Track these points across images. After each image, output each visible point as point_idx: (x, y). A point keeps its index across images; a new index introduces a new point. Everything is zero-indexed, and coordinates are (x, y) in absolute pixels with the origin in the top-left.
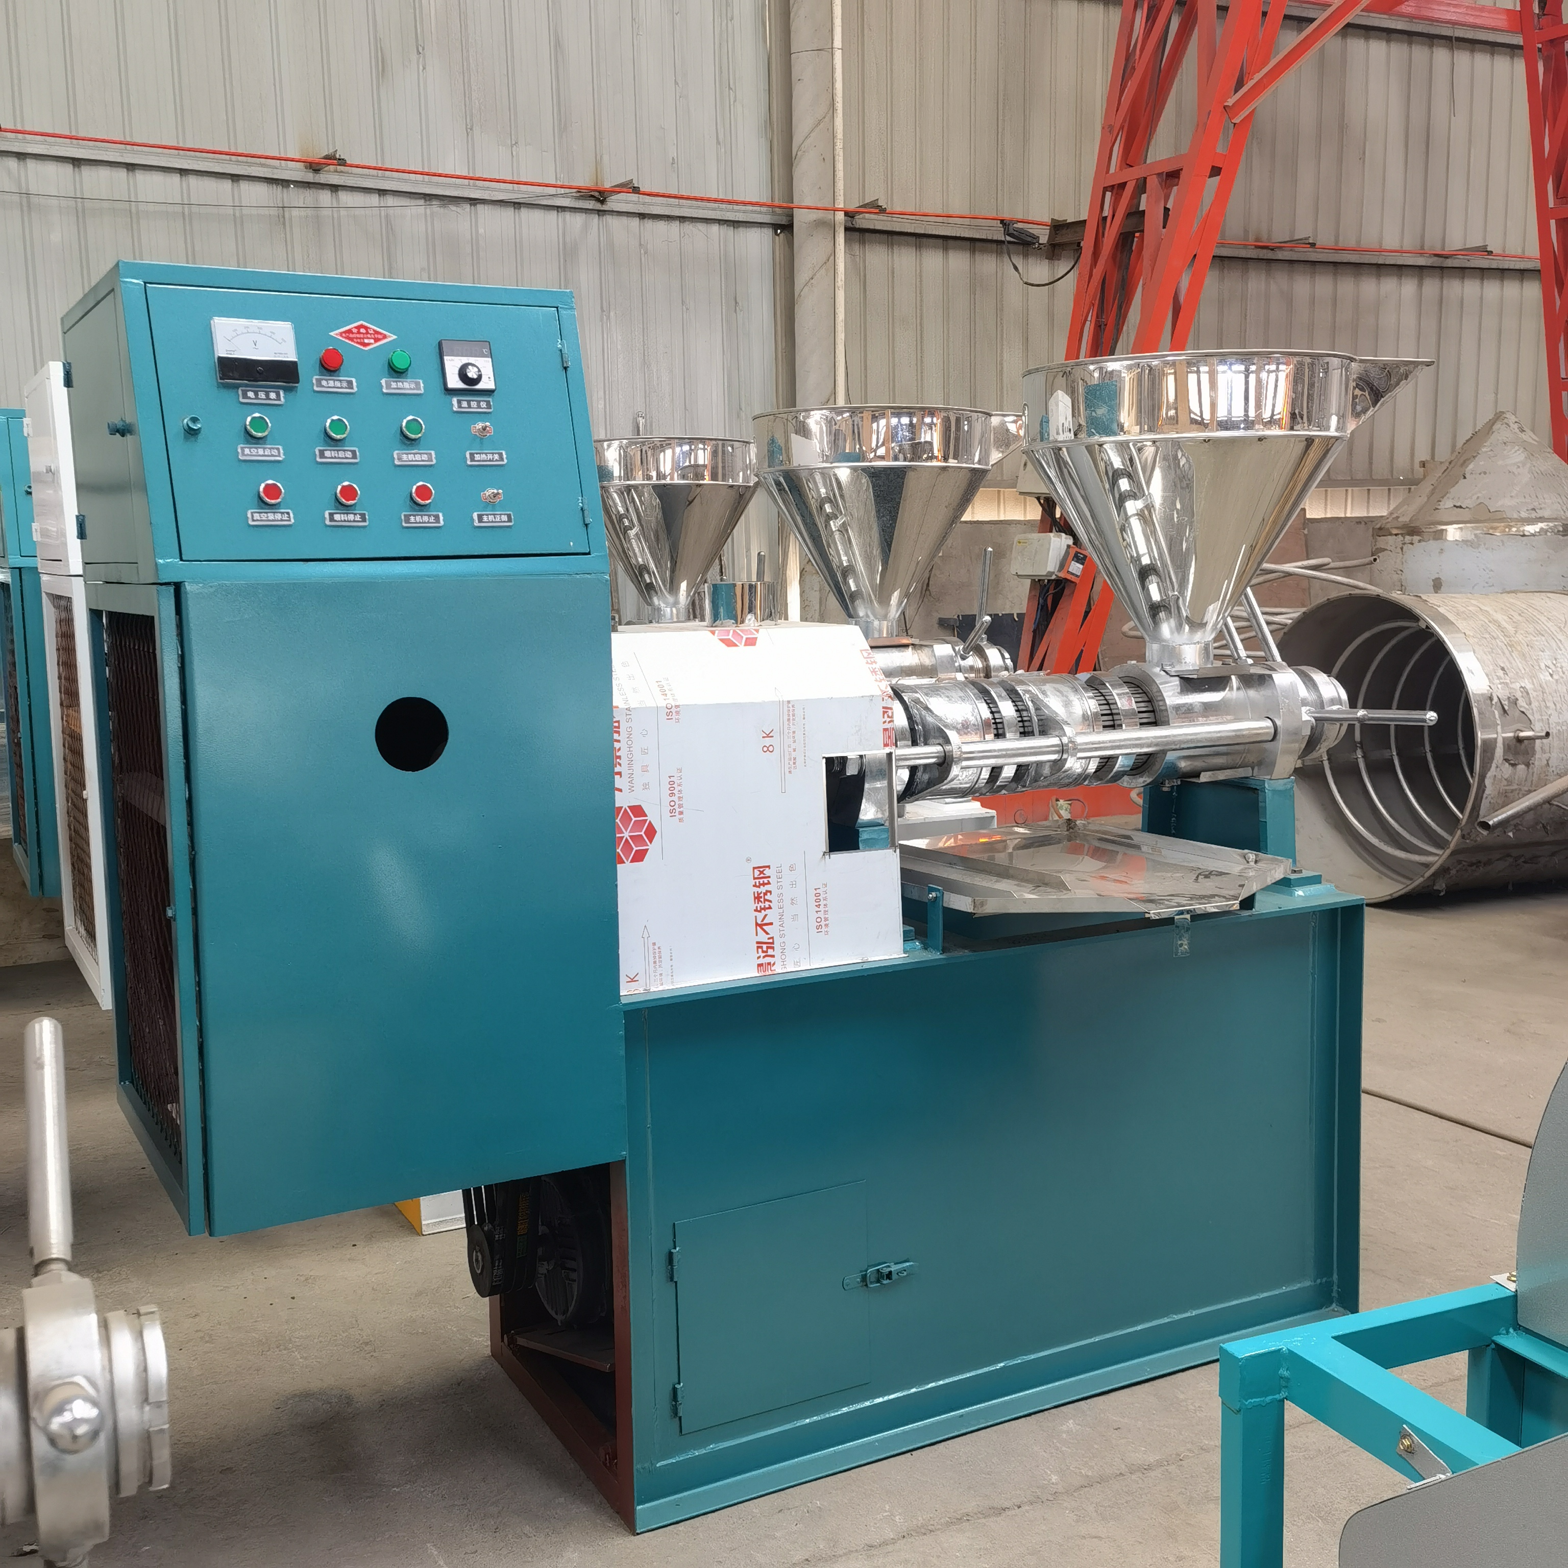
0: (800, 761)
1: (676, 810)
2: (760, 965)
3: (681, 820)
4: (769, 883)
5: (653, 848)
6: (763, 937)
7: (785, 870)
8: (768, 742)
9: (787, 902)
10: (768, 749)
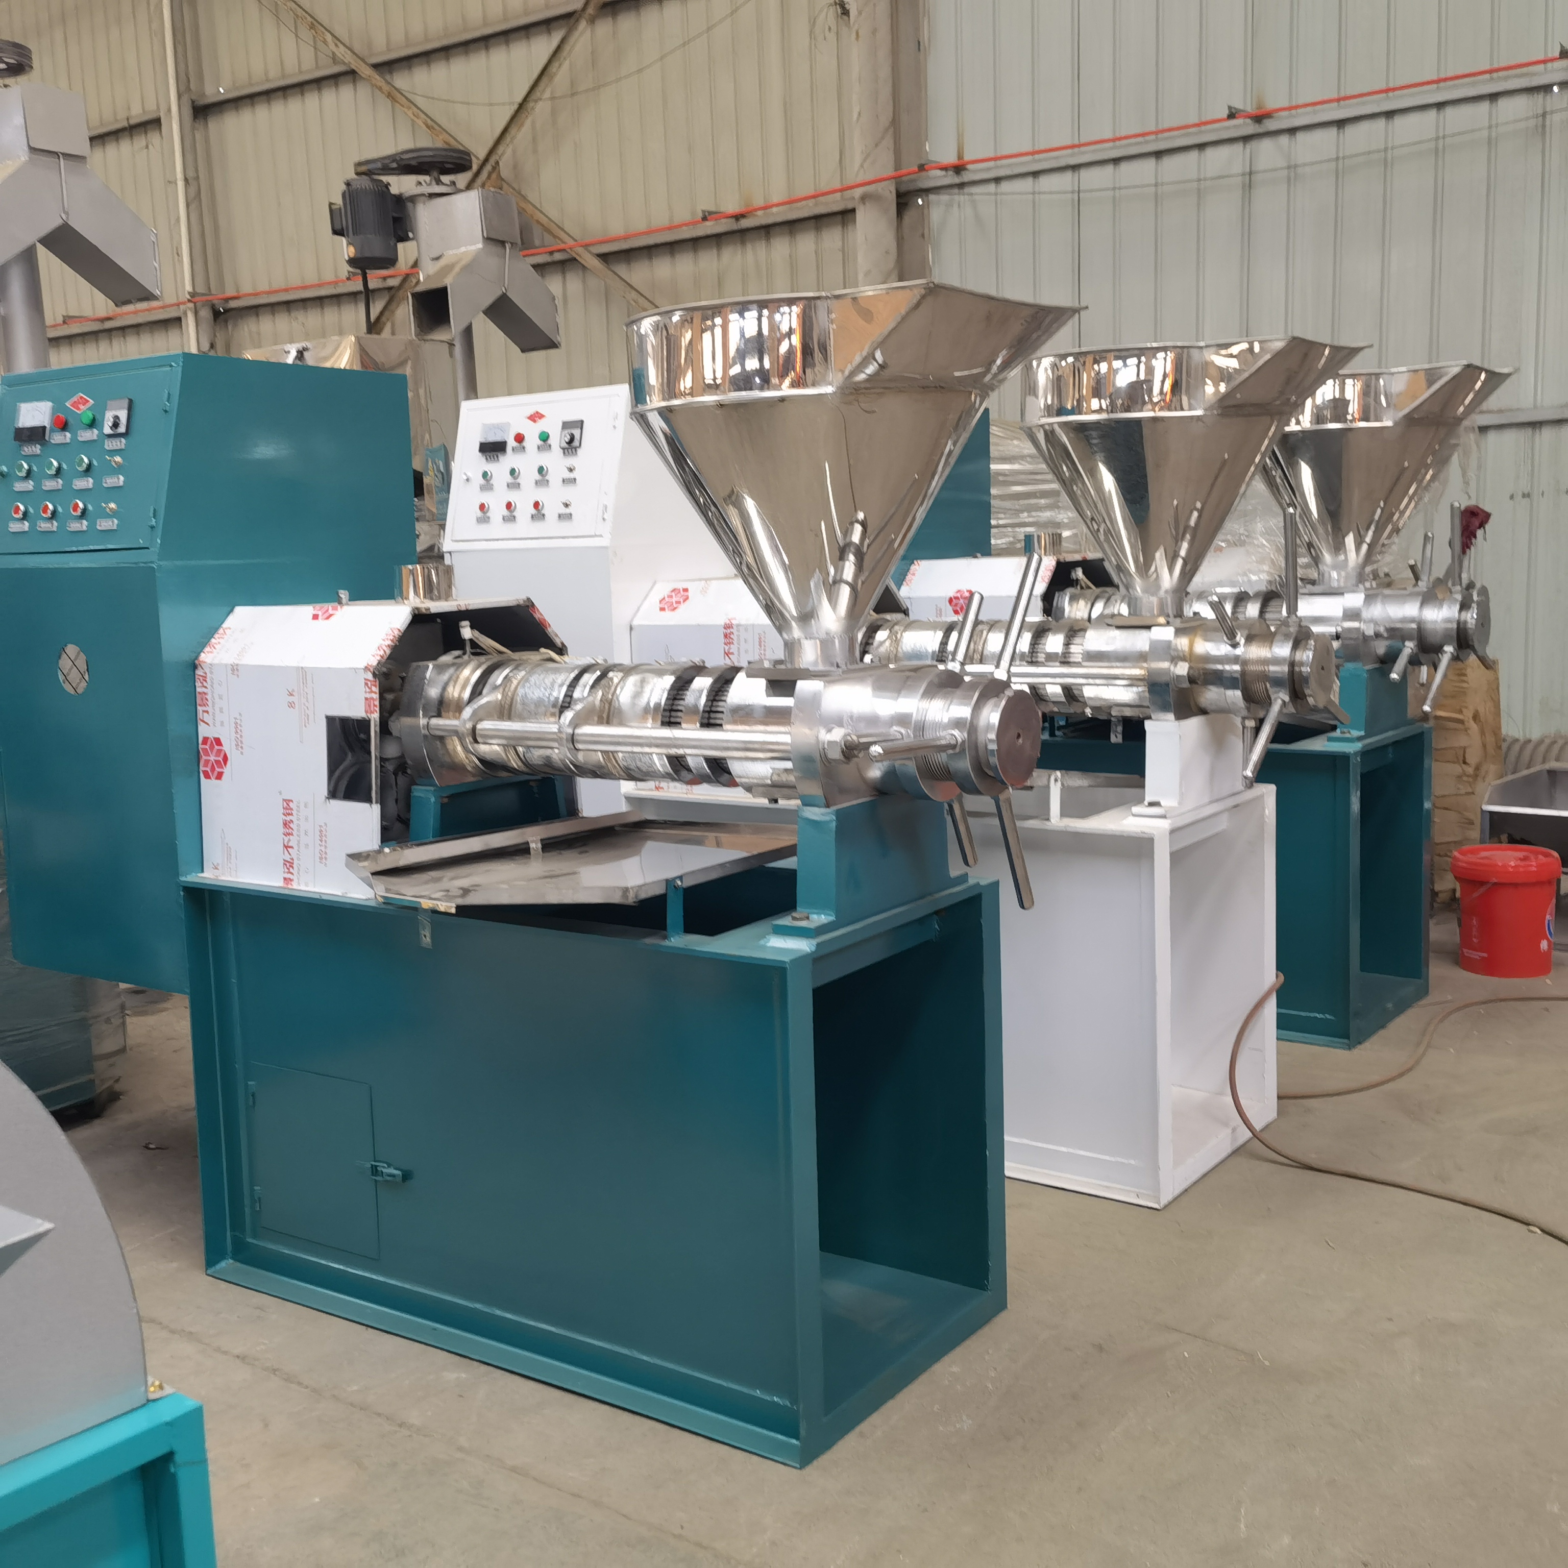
0: (311, 717)
1: (239, 745)
2: (285, 879)
3: (242, 753)
4: (292, 814)
5: (227, 770)
6: (288, 858)
7: (302, 806)
8: (291, 699)
9: (302, 833)
10: (291, 705)
